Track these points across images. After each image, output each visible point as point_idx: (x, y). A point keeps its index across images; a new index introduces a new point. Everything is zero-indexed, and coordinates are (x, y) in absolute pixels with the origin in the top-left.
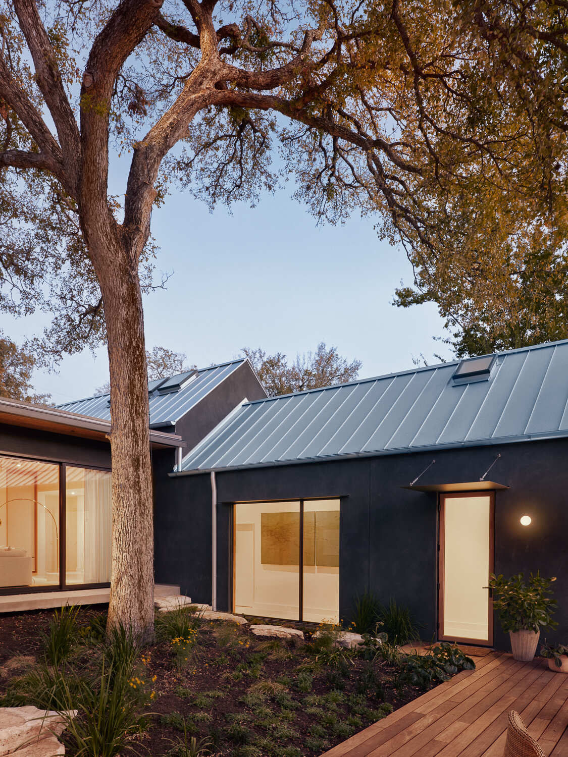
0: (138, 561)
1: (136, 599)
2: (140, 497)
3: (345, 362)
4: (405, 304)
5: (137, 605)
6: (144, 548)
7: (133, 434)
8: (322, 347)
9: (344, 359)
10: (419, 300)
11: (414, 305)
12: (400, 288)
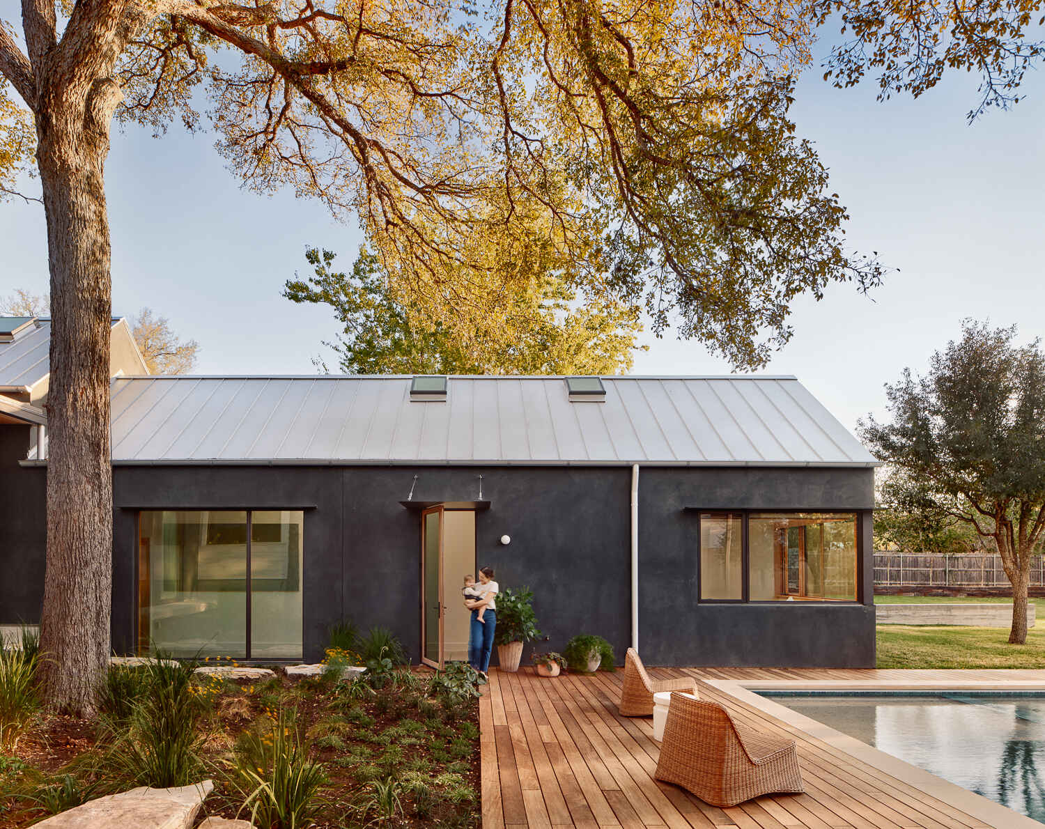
0: (96, 587)
1: (93, 640)
2: (100, 495)
3: (177, 339)
4: (297, 299)
5: (94, 649)
6: (103, 567)
7: (93, 407)
8: (147, 313)
9: (176, 335)
10: (314, 298)
11: (307, 302)
12: (294, 280)
